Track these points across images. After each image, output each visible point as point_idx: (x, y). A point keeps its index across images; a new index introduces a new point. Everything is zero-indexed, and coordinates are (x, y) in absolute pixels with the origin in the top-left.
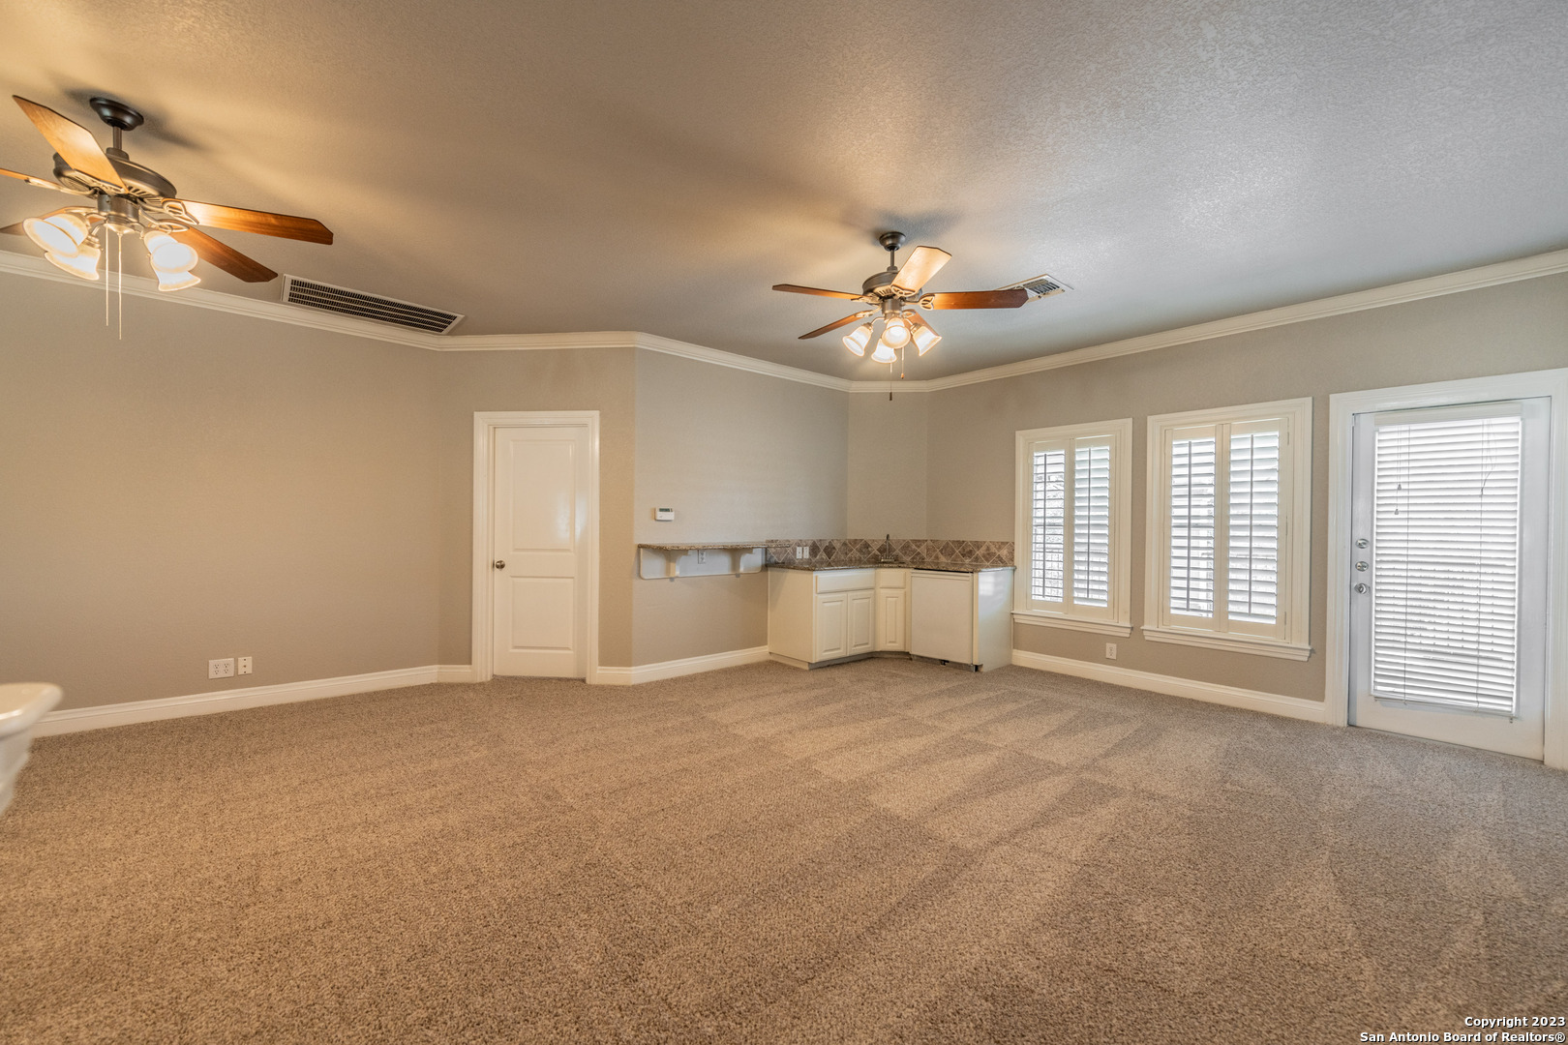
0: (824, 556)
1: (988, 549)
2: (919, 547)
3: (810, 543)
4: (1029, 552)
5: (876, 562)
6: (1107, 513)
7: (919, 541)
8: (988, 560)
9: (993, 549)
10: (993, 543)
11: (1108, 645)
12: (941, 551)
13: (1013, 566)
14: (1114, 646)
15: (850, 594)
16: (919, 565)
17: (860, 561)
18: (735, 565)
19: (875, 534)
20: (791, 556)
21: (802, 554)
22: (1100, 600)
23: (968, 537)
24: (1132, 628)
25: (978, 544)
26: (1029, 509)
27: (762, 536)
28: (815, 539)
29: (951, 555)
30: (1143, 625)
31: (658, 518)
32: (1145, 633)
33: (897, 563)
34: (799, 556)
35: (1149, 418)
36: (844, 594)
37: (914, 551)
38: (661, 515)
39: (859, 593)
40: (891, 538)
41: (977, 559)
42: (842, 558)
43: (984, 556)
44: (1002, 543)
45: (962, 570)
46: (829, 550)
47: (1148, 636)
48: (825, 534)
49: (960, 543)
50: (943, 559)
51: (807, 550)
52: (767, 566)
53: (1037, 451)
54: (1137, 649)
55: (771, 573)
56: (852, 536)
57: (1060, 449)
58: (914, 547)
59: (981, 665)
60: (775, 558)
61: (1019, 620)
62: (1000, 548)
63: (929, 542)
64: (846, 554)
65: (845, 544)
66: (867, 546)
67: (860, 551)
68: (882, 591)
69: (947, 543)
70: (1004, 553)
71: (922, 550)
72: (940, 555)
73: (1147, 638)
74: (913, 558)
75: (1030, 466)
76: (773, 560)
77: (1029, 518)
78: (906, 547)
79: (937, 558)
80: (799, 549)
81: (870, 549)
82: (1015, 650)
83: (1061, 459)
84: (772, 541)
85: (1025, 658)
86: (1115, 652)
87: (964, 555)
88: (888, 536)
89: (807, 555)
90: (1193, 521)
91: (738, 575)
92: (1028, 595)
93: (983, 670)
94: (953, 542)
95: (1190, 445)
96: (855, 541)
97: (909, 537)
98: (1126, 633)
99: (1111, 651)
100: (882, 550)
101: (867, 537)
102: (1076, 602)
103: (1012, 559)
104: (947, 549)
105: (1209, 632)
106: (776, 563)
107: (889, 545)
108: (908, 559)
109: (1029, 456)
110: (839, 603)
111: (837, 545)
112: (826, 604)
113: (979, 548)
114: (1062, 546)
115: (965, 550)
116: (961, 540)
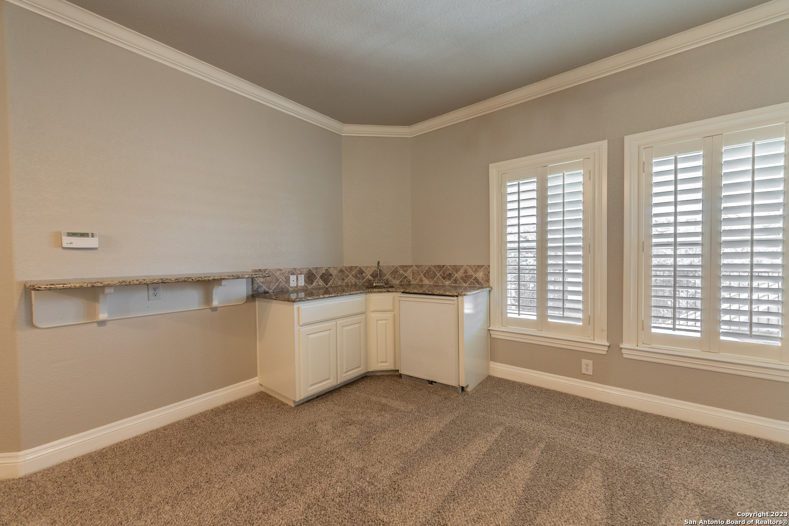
0: (321, 283)
1: (466, 272)
2: (406, 271)
3: (305, 271)
4: (503, 274)
5: (369, 287)
6: (581, 235)
7: (406, 266)
8: (466, 282)
9: (470, 272)
10: (470, 266)
11: (584, 361)
12: (425, 275)
13: (489, 287)
14: (590, 362)
15: (339, 322)
16: (406, 288)
17: (356, 285)
18: (208, 299)
19: (367, 261)
20: (283, 284)
21: (297, 281)
22: (576, 317)
23: (448, 261)
24: (609, 347)
25: (456, 269)
26: (503, 234)
27: (248, 267)
28: (310, 267)
29: (433, 278)
30: (622, 342)
31: (65, 245)
32: (623, 351)
33: (388, 287)
34: (293, 283)
35: (626, 137)
36: (333, 323)
37: (402, 275)
38: (67, 241)
39: (349, 320)
40: (381, 264)
41: (456, 281)
42: (340, 283)
43: (462, 279)
44: (479, 266)
45: (448, 293)
46: (326, 277)
47: (626, 354)
48: (321, 261)
49: (440, 267)
50: (426, 282)
51: (302, 279)
52: (255, 295)
53: (510, 181)
55: (258, 304)
56: (347, 264)
57: (532, 177)
58: (401, 272)
59: (467, 386)
60: (264, 288)
61: (494, 335)
62: (476, 271)
63: (414, 267)
64: (343, 279)
65: (341, 271)
66: (361, 272)
67: (356, 276)
68: (374, 315)
69: (430, 268)
70: (480, 275)
71: (409, 274)
72: (424, 279)
73: (625, 356)
74: (401, 282)
75: (503, 195)
76: (261, 290)
77: (503, 242)
78: (395, 272)
79: (421, 280)
80: (293, 278)
81: (364, 274)
82: (492, 363)
83: (534, 186)
84: (260, 270)
85: (502, 370)
87: (444, 278)
88: (379, 263)
89: (302, 282)
90: (679, 240)
91: (215, 309)
92: (503, 313)
93: (469, 389)
94: (435, 266)
95: (676, 161)
96: (351, 268)
97: (397, 262)
98: (603, 351)
99: (587, 366)
100: (374, 275)
101: (361, 264)
102: (549, 320)
103: (488, 281)
104: (429, 273)
105: (695, 352)
106: (266, 292)
107: (380, 270)
108: (396, 282)
109: (502, 187)
110: (327, 333)
111: (334, 272)
112: (310, 336)
113: (457, 272)
114: (535, 267)
115: (444, 273)
116: (442, 264)
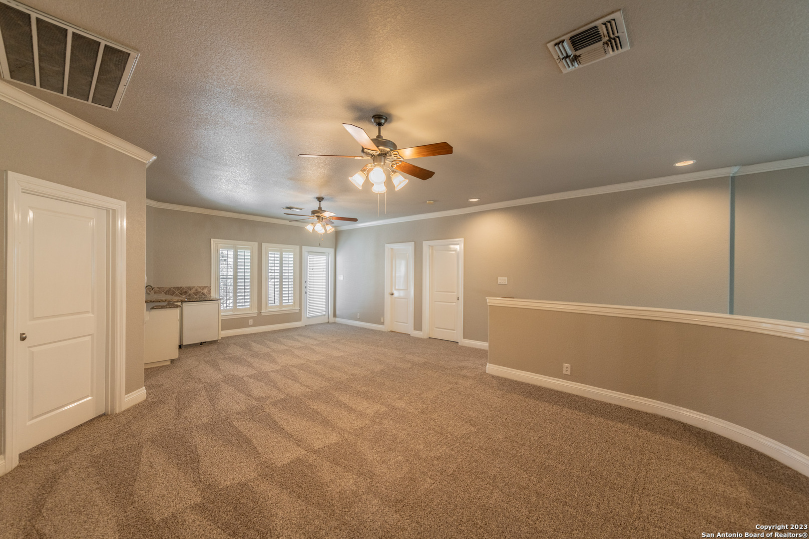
1: (196, 290)
8: (196, 295)
9: (199, 290)
10: (200, 287)
11: (250, 320)
14: (252, 320)
22: (247, 305)
23: (184, 284)
24: (258, 313)
25: (190, 289)
26: (218, 272)
30: (261, 311)
32: (262, 314)
35: (263, 243)
41: (190, 295)
43: (194, 293)
44: (205, 287)
49: (178, 288)
54: (260, 319)
62: (203, 289)
69: (170, 289)
70: (205, 291)
77: (218, 276)
86: (252, 322)
87: (181, 294)
94: (174, 288)
98: (256, 315)
102: (238, 308)
103: (210, 294)
104: (170, 292)
105: (278, 309)
113: (191, 290)
114: (232, 277)
115: (181, 291)
116: (180, 286)
